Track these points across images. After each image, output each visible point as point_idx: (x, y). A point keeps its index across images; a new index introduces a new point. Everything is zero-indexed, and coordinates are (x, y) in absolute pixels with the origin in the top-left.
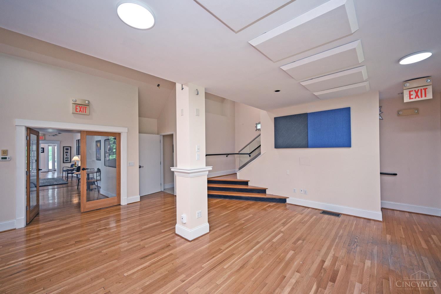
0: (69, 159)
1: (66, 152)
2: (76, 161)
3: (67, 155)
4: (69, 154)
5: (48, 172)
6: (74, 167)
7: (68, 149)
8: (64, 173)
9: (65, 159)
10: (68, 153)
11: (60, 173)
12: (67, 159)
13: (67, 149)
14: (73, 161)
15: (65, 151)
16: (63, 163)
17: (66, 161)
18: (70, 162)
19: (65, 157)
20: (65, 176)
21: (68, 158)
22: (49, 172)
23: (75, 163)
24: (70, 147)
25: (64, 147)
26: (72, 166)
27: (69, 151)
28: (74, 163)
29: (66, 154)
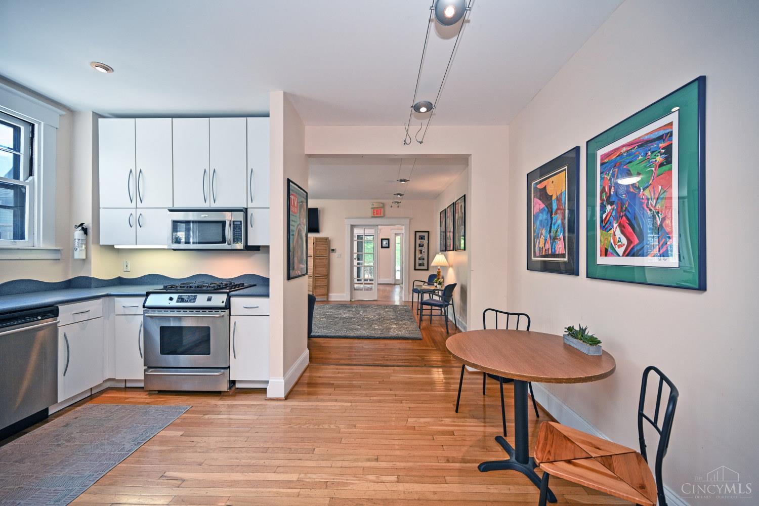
0: (425, 262)
1: (420, 246)
2: (440, 266)
3: (421, 252)
4: (425, 249)
5: (395, 284)
6: (435, 284)
7: (424, 236)
8: (416, 295)
9: (418, 262)
10: (423, 246)
11: (409, 294)
12: (421, 262)
13: (422, 238)
14: (433, 267)
15: (418, 242)
16: (415, 269)
17: (420, 265)
18: (428, 270)
19: (419, 255)
20: (417, 300)
21: (423, 259)
22: (397, 286)
23: (439, 272)
24: (427, 233)
25: (416, 232)
26: (432, 279)
27: (425, 242)
28: (436, 273)
29: (420, 248)
